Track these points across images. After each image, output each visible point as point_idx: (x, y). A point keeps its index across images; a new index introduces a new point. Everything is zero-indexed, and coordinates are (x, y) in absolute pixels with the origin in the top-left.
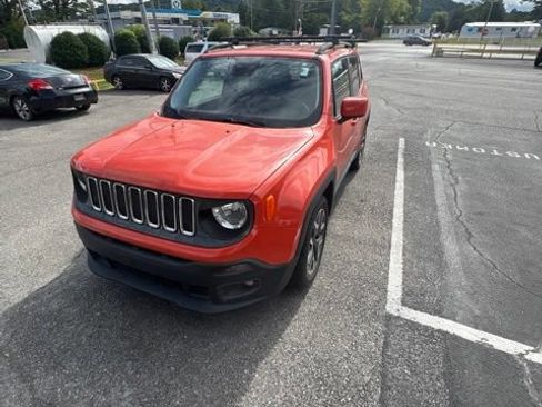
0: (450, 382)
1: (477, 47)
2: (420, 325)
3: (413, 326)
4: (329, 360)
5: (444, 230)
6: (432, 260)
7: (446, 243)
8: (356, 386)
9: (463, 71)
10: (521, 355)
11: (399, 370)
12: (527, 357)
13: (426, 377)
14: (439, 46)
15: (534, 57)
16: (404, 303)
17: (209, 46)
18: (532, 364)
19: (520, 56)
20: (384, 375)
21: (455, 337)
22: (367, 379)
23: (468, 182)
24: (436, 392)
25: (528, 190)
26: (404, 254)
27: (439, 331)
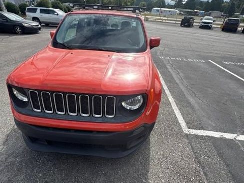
0: (222, 157)
1: (160, 18)
2: (199, 136)
3: (197, 137)
4: (176, 162)
5: (185, 93)
6: (189, 107)
7: (189, 99)
8: (193, 171)
9: (158, 27)
10: (235, 139)
11: (203, 158)
12: (237, 139)
13: (213, 158)
14: (147, 17)
15: (180, 23)
16: (189, 128)
17: (41, 10)
18: (240, 141)
19: (175, 22)
20: (199, 162)
21: (213, 138)
22: (195, 166)
23: (183, 72)
24: (220, 163)
25: (202, 74)
26: (178, 106)
27: (206, 136)
